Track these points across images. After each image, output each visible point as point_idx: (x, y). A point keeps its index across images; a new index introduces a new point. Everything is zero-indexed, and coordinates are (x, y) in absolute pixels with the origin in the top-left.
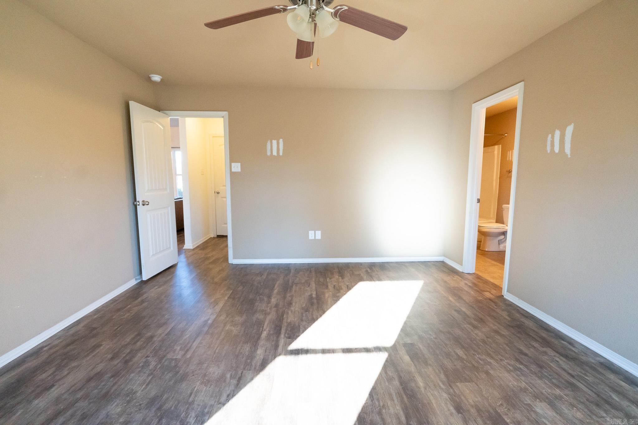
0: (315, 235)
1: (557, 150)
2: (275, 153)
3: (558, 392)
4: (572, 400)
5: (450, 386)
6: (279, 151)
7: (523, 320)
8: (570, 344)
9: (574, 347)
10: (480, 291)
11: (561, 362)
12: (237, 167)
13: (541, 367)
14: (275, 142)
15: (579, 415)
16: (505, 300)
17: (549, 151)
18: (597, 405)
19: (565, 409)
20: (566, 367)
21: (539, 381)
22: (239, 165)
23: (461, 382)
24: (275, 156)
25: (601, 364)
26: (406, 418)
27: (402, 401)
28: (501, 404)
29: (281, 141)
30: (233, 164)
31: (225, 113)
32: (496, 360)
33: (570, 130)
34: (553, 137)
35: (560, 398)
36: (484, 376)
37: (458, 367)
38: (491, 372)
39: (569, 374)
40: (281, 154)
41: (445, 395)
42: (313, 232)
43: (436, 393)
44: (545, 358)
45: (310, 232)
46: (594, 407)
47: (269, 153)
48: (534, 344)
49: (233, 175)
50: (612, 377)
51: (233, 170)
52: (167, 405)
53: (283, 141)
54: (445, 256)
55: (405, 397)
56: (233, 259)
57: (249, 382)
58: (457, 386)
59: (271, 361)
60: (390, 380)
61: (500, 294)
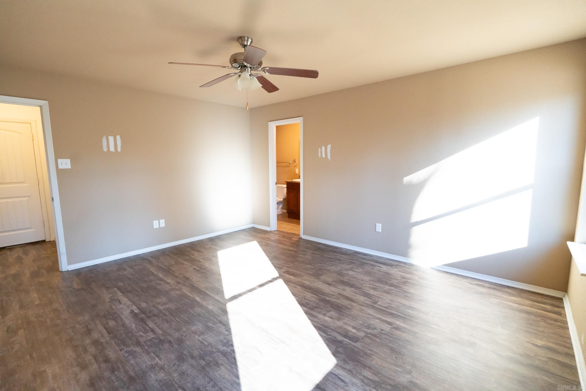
0: (159, 224)
1: (324, 156)
2: (112, 149)
3: (350, 266)
4: (356, 267)
5: (319, 279)
6: (117, 147)
7: (318, 245)
8: (341, 249)
9: (343, 250)
10: (290, 238)
11: (344, 257)
12: (65, 164)
13: (339, 260)
14: (111, 139)
15: (361, 270)
16: (304, 240)
17: (320, 157)
18: (363, 265)
19: (357, 270)
20: (346, 257)
21: (343, 265)
22: (68, 161)
23: (321, 276)
24: (112, 152)
25: (354, 252)
26: (317, 296)
27: (309, 292)
28: (340, 277)
29: (118, 137)
30: (60, 161)
31: (45, 103)
32: (324, 264)
33: (329, 147)
34: (321, 150)
35: (352, 268)
36: (325, 271)
37: (314, 272)
38: (327, 268)
39: (348, 259)
40: (119, 149)
41: (321, 283)
42: (157, 221)
43: (316, 283)
44: (338, 257)
45: (155, 222)
46: (362, 266)
47: (105, 149)
48: (330, 253)
49: (60, 173)
50: (359, 255)
51: (60, 167)
52: (195, 354)
53: (121, 137)
54: (254, 223)
55: (308, 290)
56: (68, 265)
57: (228, 320)
58: (320, 278)
59: (226, 308)
60: (295, 287)
61: (299, 237)
